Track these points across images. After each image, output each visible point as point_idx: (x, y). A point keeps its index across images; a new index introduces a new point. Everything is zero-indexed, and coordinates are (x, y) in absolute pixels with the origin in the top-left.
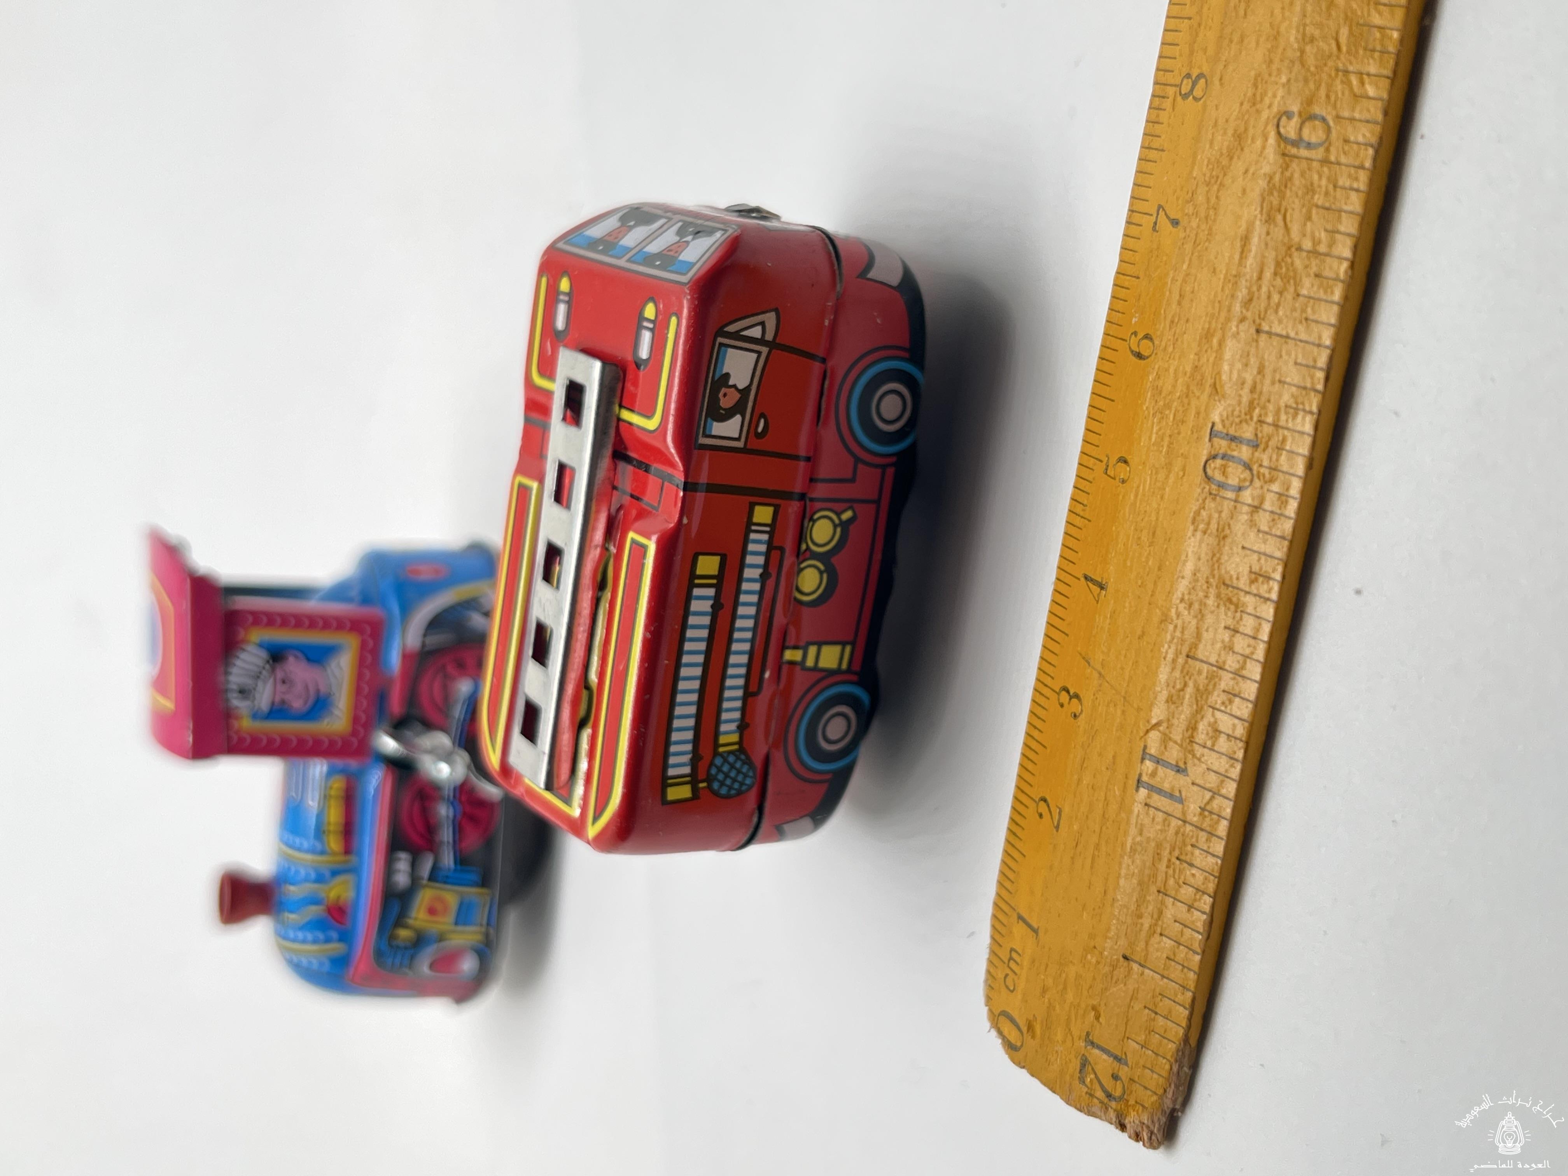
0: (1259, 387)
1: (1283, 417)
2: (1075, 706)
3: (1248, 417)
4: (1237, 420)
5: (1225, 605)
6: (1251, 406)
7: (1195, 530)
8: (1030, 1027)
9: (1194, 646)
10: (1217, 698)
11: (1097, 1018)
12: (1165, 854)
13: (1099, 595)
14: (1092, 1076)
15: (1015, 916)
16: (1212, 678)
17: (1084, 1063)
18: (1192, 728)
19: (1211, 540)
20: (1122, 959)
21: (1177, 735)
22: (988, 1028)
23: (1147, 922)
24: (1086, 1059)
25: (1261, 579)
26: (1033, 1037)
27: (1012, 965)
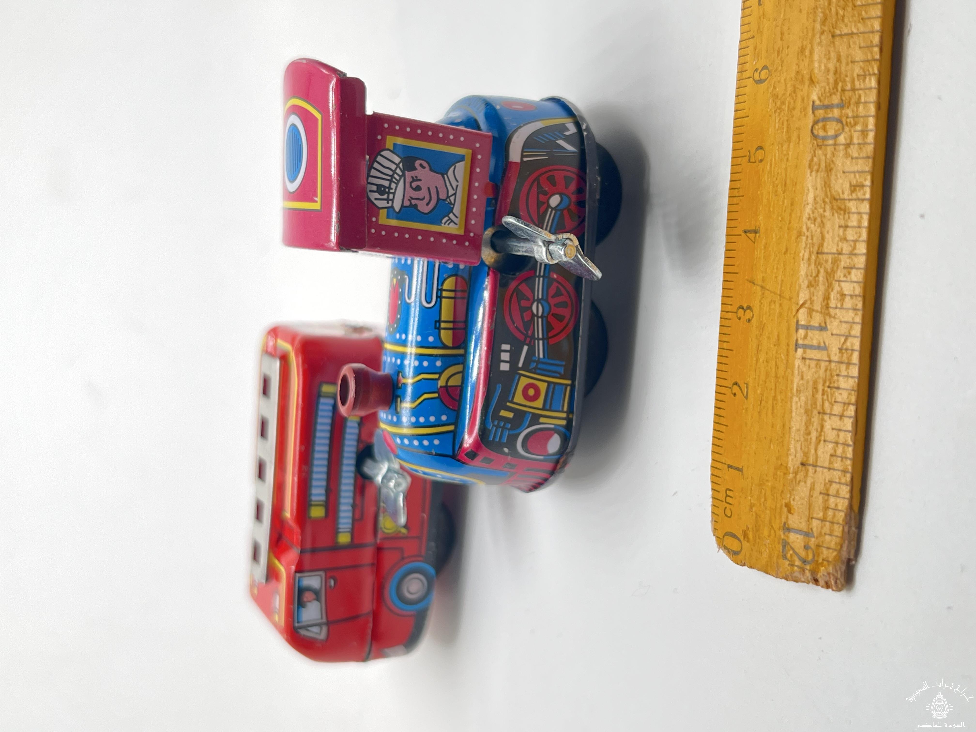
0: (838, 70)
1: (857, 83)
2: (749, 314)
3: (835, 90)
4: (828, 95)
5: (837, 212)
6: (836, 83)
7: (811, 172)
8: (745, 535)
9: (821, 245)
10: (840, 274)
11: (789, 511)
12: (820, 387)
13: (755, 238)
14: (791, 552)
15: (726, 466)
16: (835, 262)
17: (785, 544)
18: (827, 298)
19: (822, 174)
20: (800, 466)
21: (817, 306)
22: (718, 550)
23: (814, 435)
24: (785, 541)
25: (858, 189)
26: (748, 541)
27: (728, 499)
